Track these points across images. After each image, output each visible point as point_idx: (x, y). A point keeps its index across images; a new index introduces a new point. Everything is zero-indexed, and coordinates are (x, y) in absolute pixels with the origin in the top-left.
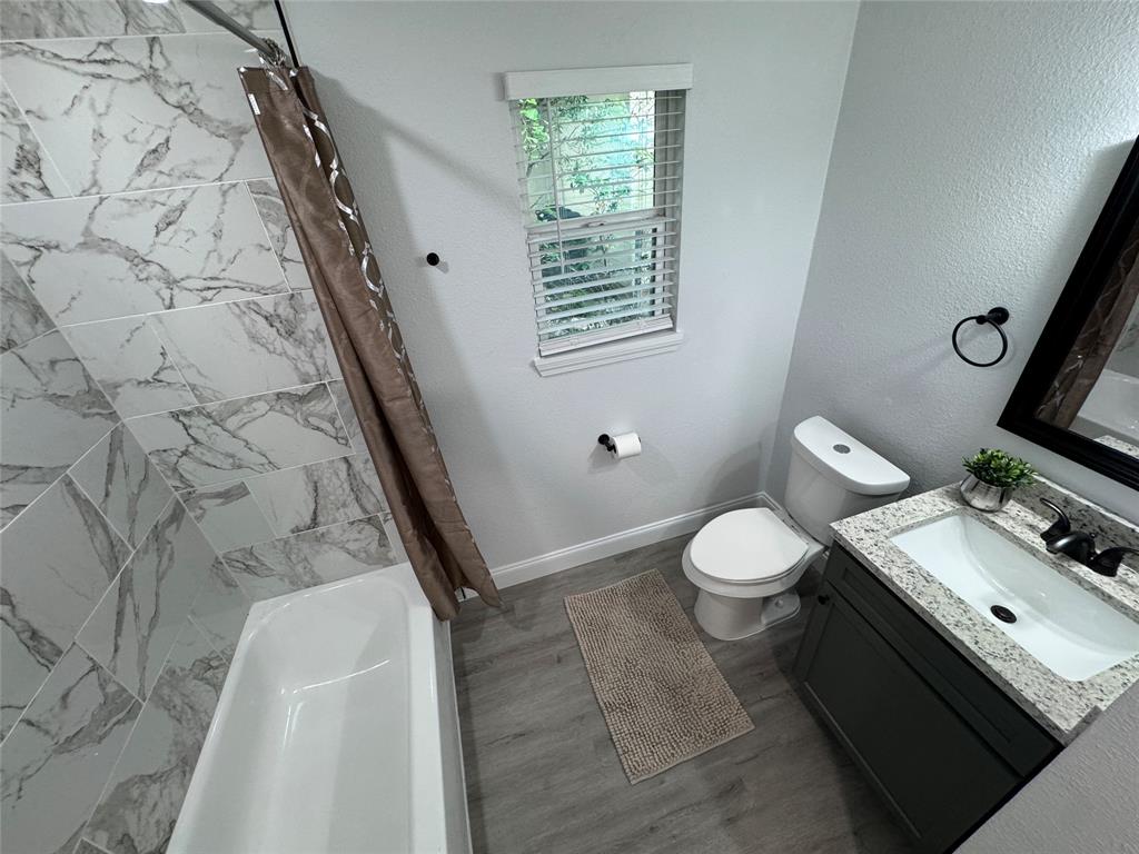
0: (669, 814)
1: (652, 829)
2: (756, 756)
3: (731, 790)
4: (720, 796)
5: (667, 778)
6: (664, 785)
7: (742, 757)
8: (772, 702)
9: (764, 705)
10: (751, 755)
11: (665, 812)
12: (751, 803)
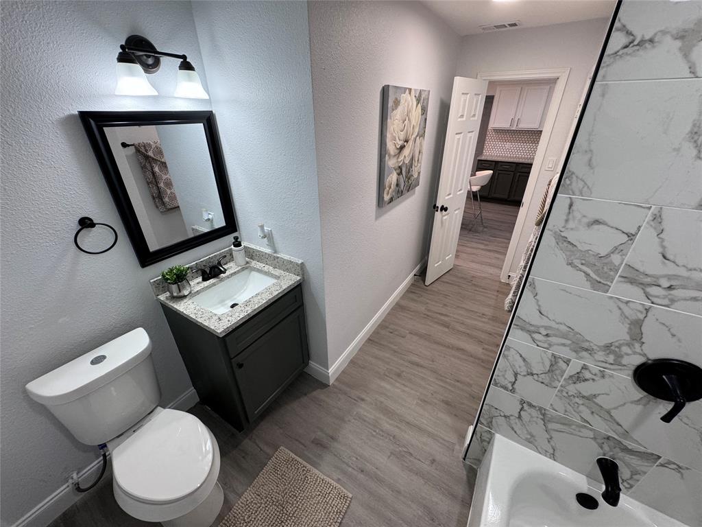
0: (350, 466)
1: (362, 471)
2: (297, 440)
3: (318, 443)
4: (325, 447)
5: (335, 478)
6: (340, 477)
7: (301, 446)
8: (261, 445)
9: (266, 448)
10: (297, 442)
11: (350, 469)
12: (319, 433)
